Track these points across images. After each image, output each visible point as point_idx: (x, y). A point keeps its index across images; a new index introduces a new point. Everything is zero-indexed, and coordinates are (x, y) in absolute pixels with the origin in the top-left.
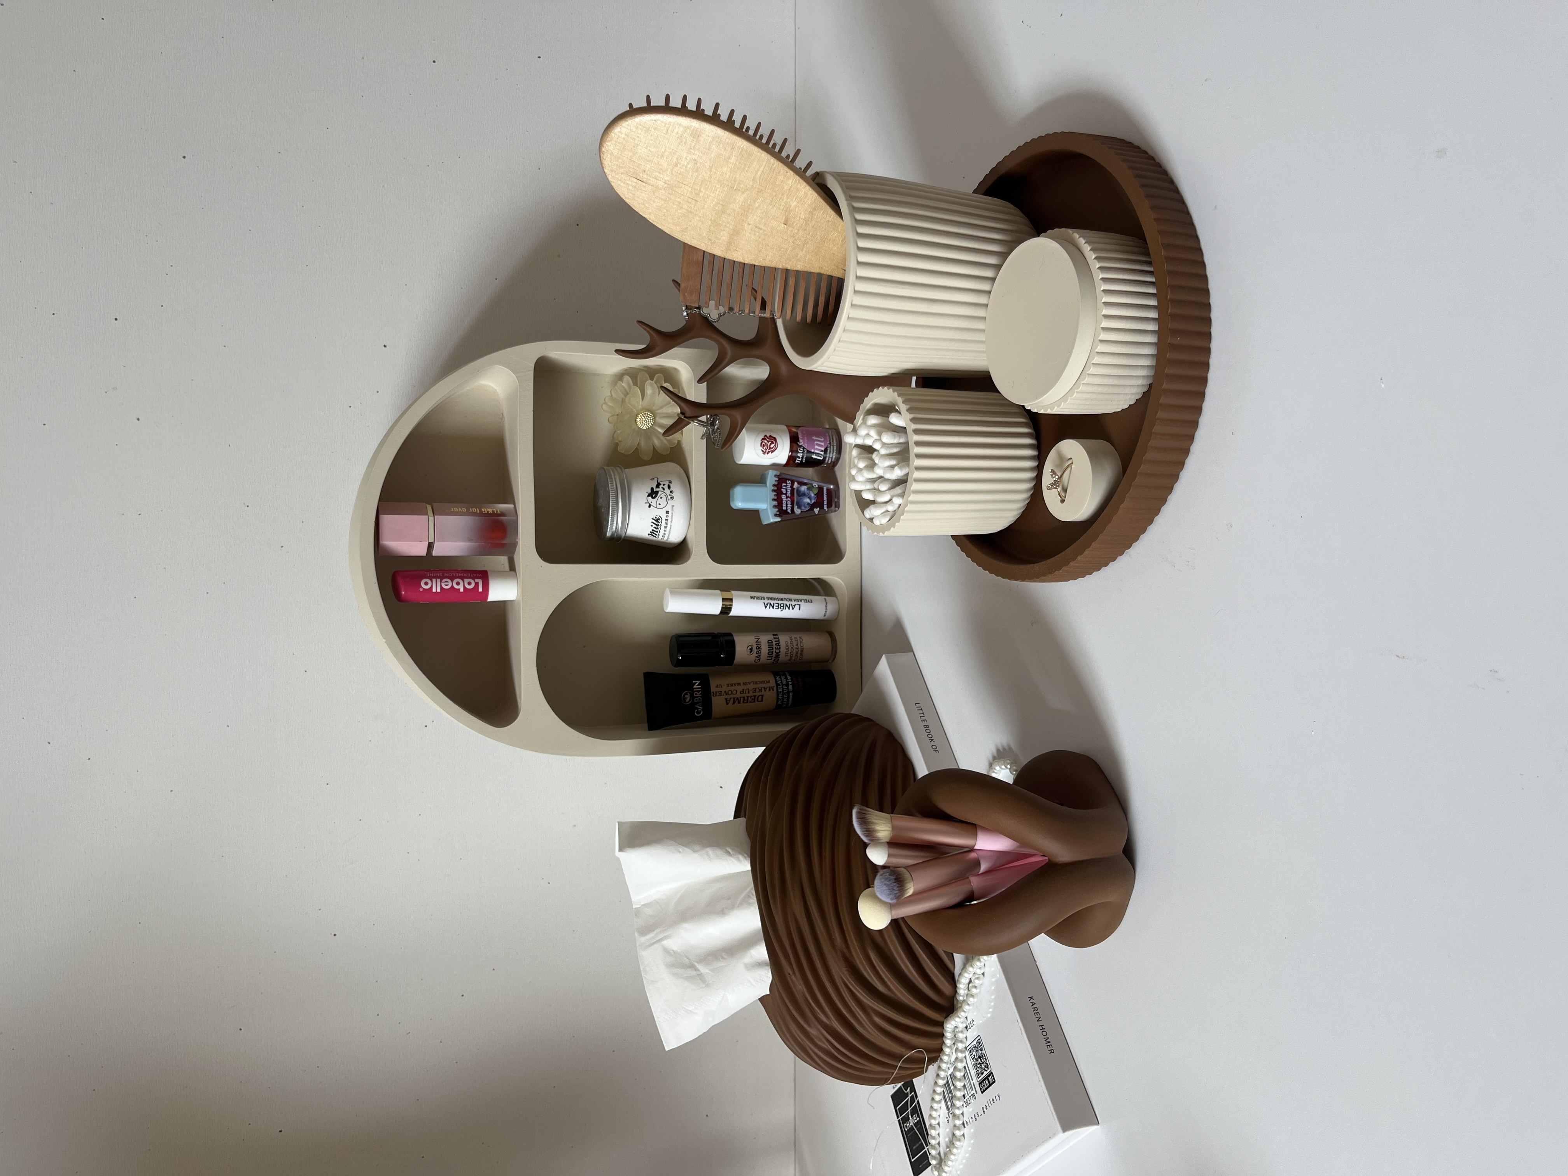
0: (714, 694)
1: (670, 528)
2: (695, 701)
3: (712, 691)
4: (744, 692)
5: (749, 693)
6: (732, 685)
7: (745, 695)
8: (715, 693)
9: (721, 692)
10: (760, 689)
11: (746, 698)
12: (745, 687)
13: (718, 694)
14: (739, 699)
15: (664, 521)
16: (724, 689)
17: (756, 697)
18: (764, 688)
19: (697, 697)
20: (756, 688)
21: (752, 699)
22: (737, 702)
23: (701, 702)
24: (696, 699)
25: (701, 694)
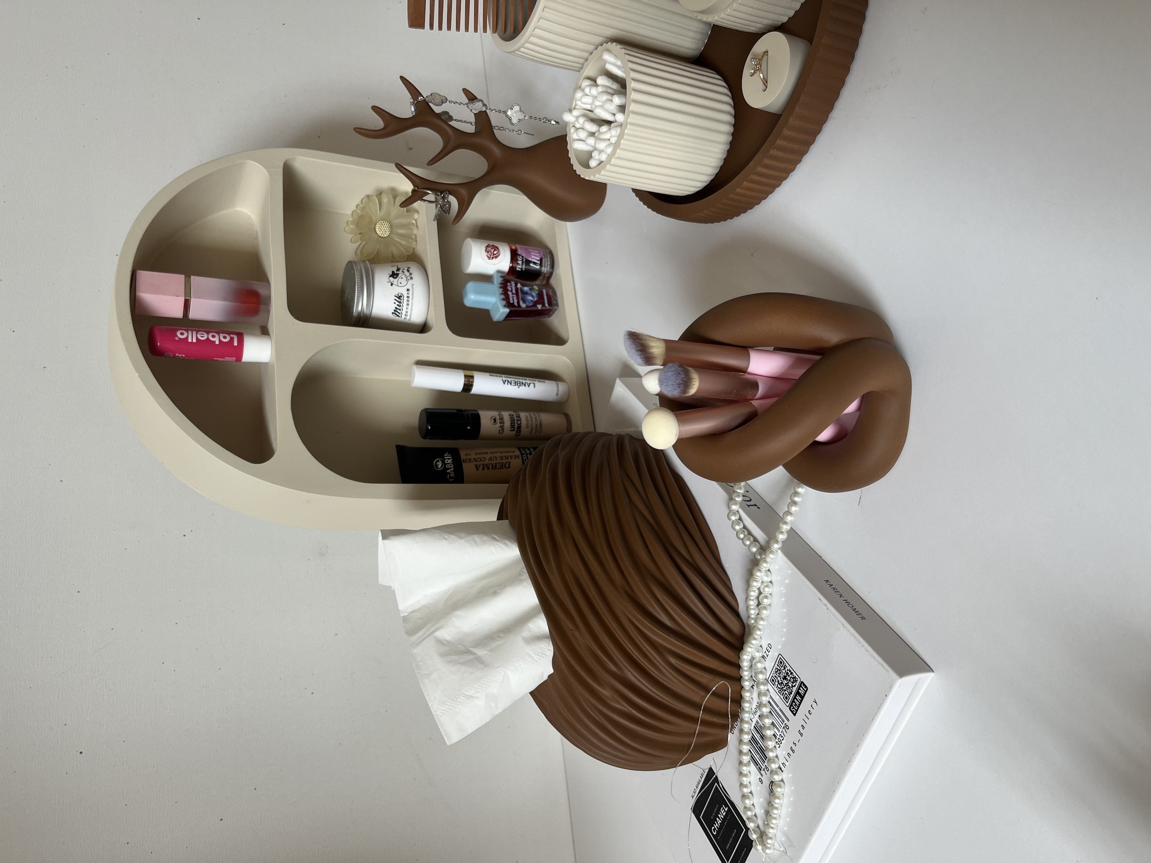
1: (412, 306)
2: (447, 467)
3: (462, 458)
4: (492, 459)
5: (496, 460)
6: (480, 454)
7: (494, 462)
8: (465, 461)
9: (471, 459)
10: (506, 457)
11: (494, 465)
12: (492, 455)
13: (467, 461)
14: (488, 465)
15: (405, 298)
16: (473, 456)
17: (504, 464)
18: (510, 456)
19: (449, 464)
20: (502, 457)
21: (500, 466)
22: (486, 469)
23: (453, 469)
24: (448, 465)
25: (452, 462)
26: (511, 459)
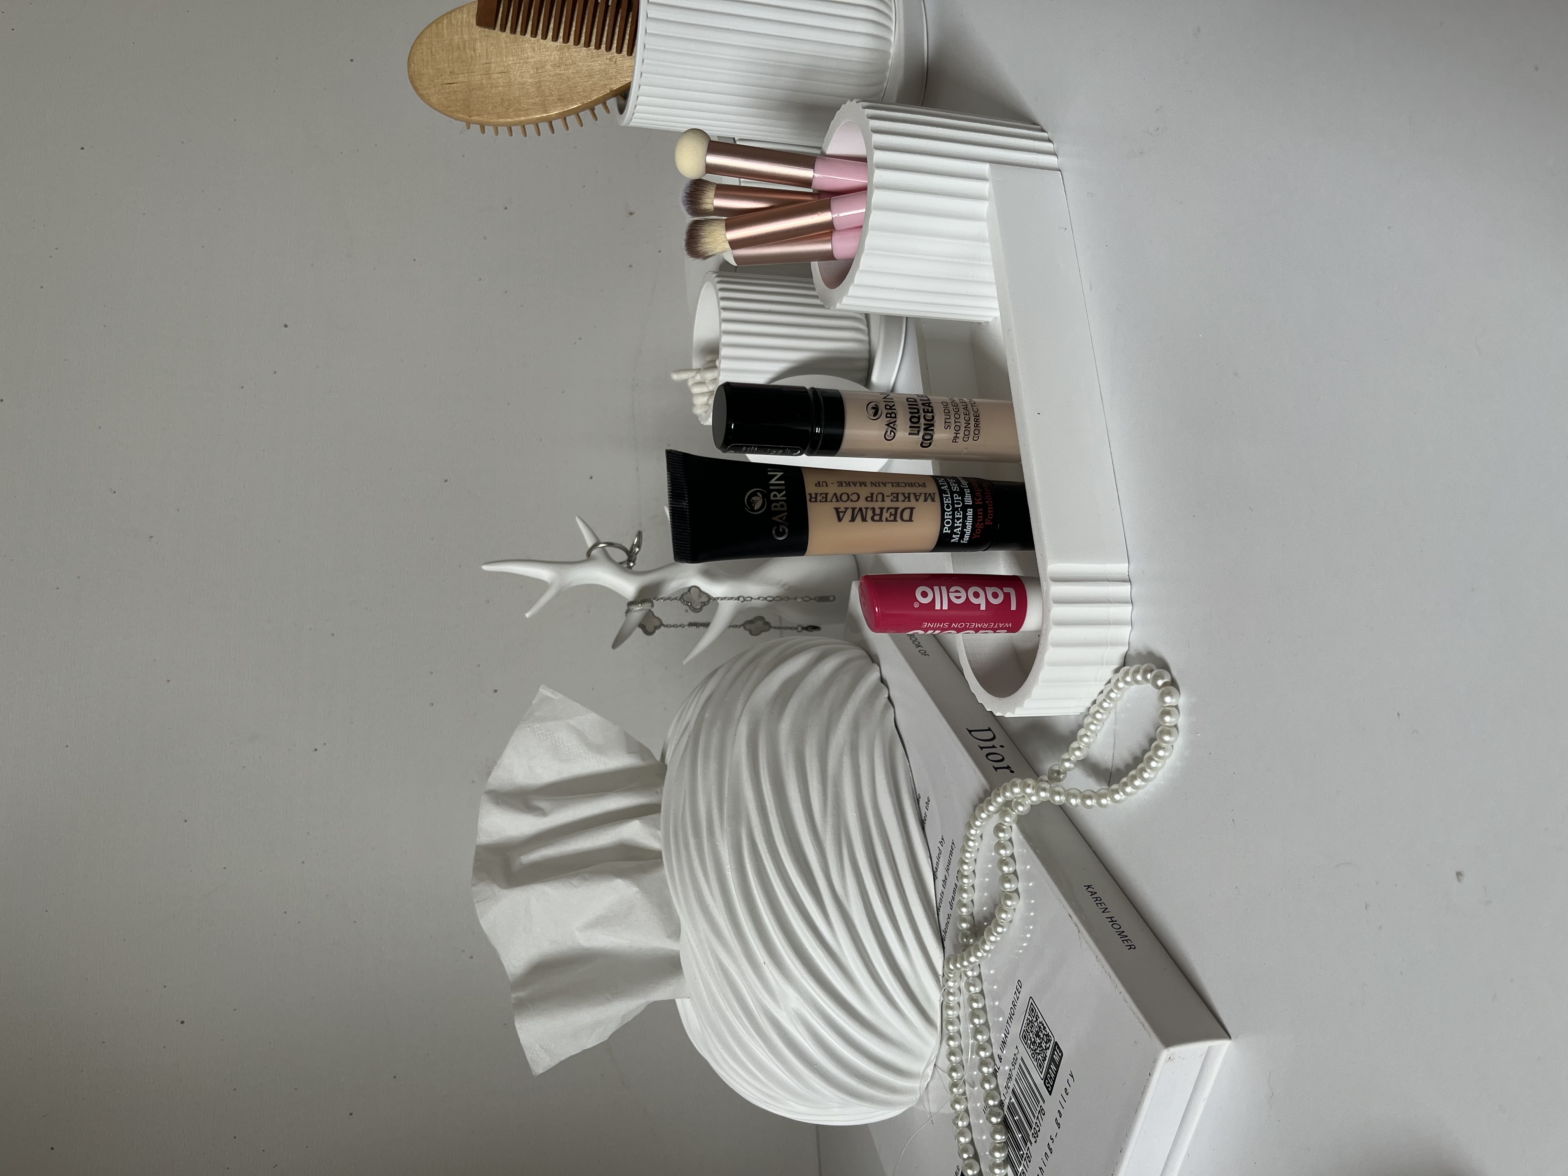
0: (811, 497)
2: (773, 509)
3: (807, 493)
4: (874, 499)
5: (883, 500)
6: (848, 484)
7: (877, 505)
8: (813, 496)
9: (827, 494)
10: (907, 495)
11: (878, 511)
12: (876, 490)
13: (819, 498)
14: (864, 511)
17: (900, 511)
18: (915, 494)
19: (778, 501)
20: (898, 494)
21: (891, 515)
22: (859, 518)
23: (786, 514)
24: (776, 504)
25: (785, 498)
26: (917, 500)
